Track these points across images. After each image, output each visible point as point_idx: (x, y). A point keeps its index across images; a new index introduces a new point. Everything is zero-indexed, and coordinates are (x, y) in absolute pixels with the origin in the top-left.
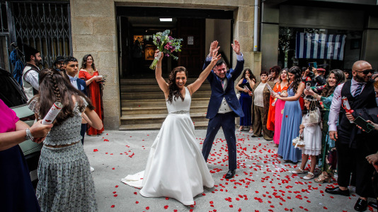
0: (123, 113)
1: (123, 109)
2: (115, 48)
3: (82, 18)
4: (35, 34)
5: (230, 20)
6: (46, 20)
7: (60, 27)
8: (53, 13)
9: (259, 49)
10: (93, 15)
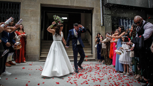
0: (42, 54)
1: (42, 52)
2: (39, 23)
3: (26, 10)
4: (3, 15)
5: (90, 14)
6: (9, 10)
7: (15, 13)
8: (13, 7)
9: (103, 25)
10: (31, 9)
